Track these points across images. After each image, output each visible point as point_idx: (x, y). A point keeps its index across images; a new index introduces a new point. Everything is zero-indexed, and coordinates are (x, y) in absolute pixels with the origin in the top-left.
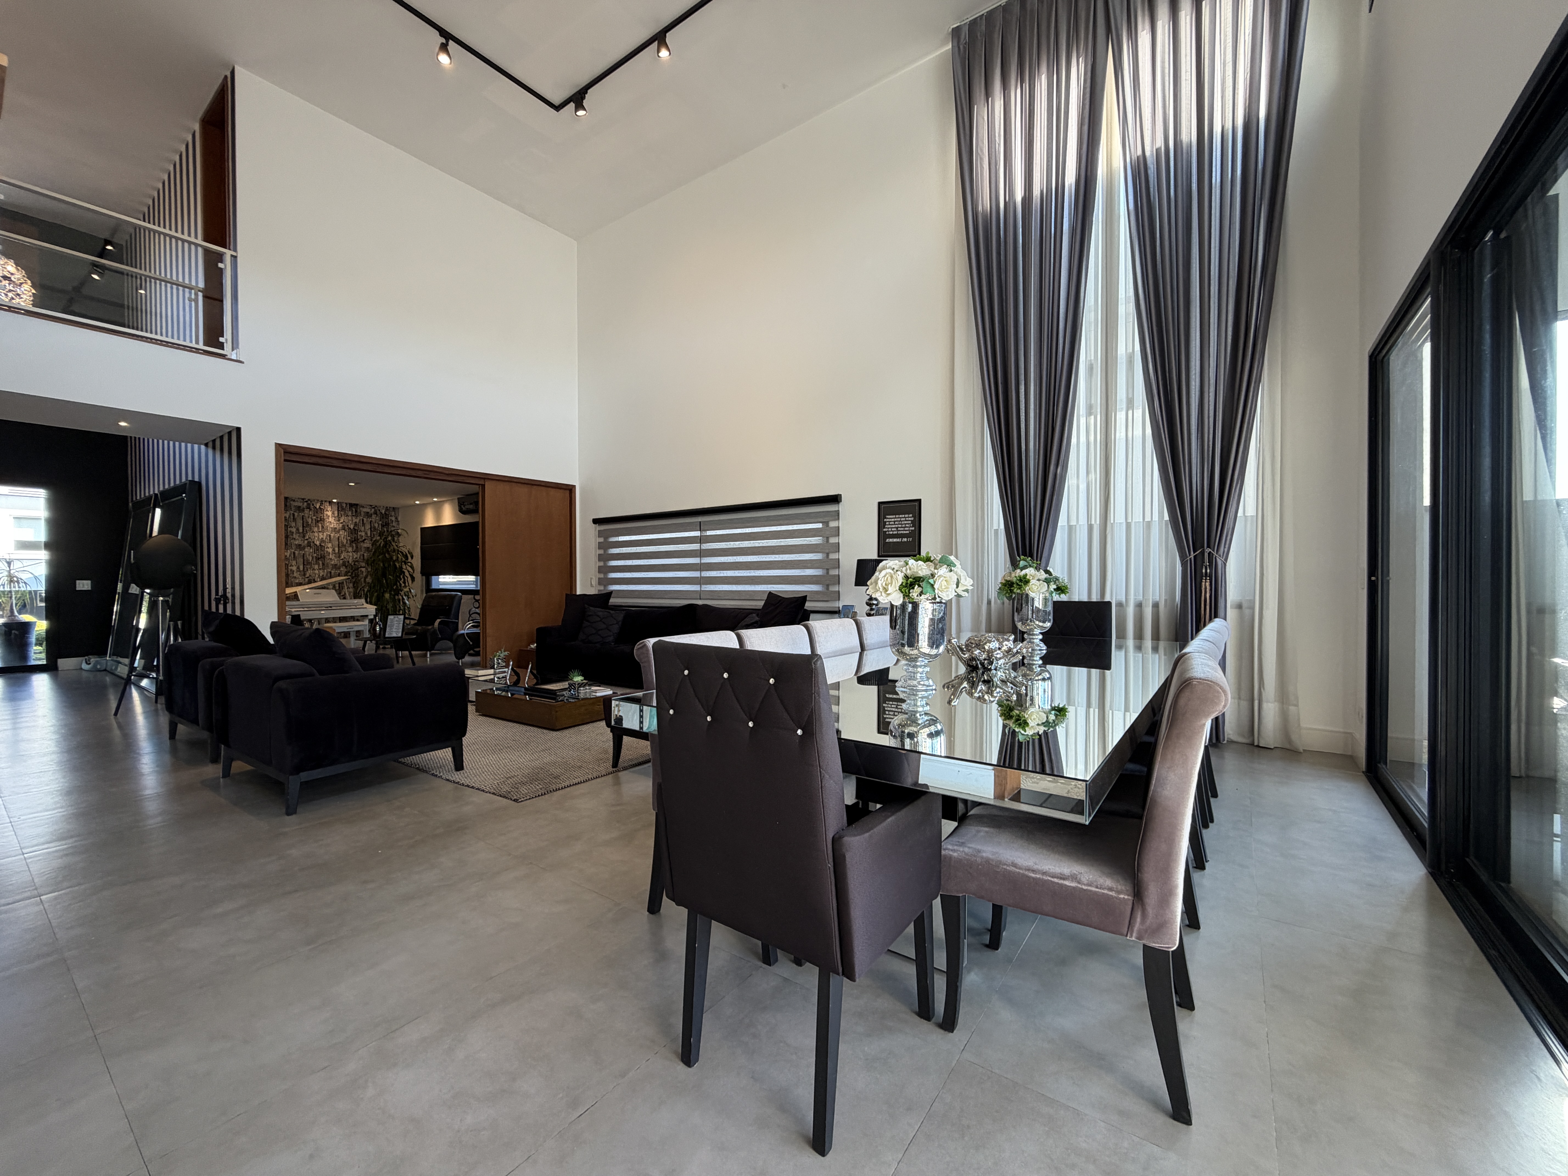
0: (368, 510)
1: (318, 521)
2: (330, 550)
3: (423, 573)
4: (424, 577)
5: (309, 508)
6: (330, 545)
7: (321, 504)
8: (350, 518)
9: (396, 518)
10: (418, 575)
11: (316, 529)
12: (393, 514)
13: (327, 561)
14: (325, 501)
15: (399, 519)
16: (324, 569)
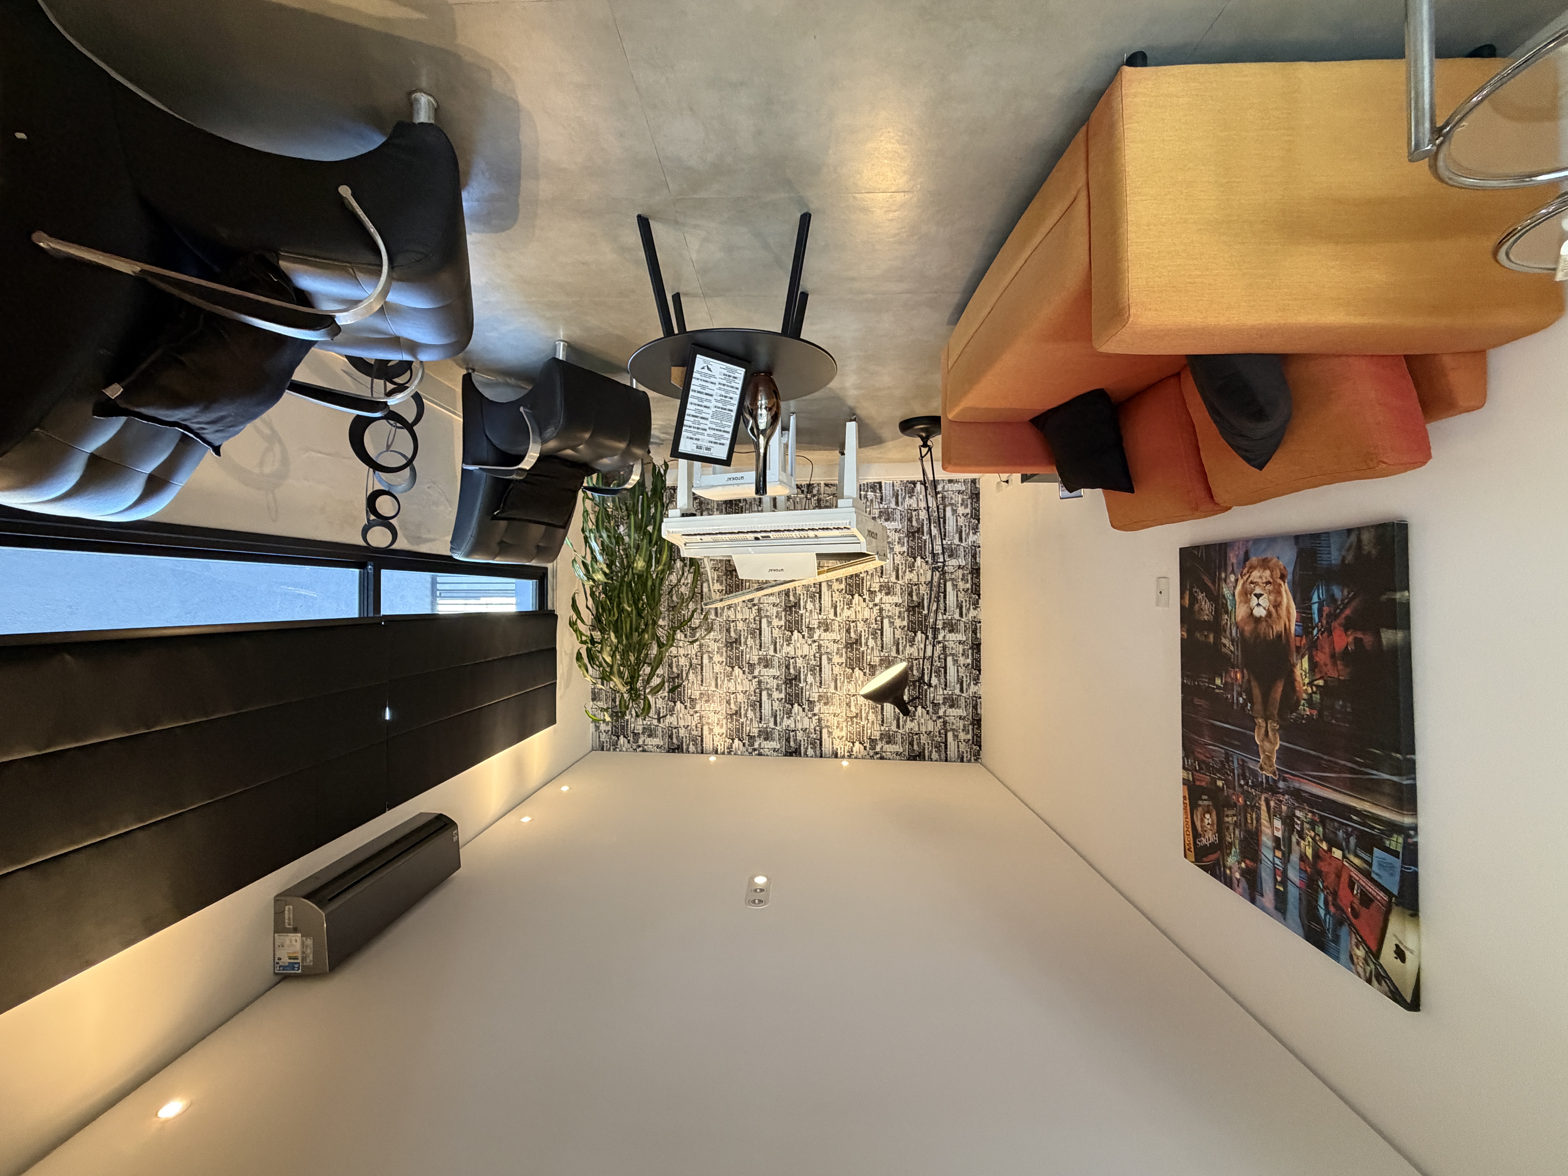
0: (649, 741)
1: (736, 713)
2: (717, 658)
3: (552, 617)
4: (550, 607)
5: (751, 738)
6: (717, 668)
7: (730, 748)
8: (682, 723)
9: (597, 728)
10: (564, 613)
11: (741, 698)
12: (604, 737)
13: (722, 637)
14: (723, 753)
15: (592, 725)
16: (728, 621)
